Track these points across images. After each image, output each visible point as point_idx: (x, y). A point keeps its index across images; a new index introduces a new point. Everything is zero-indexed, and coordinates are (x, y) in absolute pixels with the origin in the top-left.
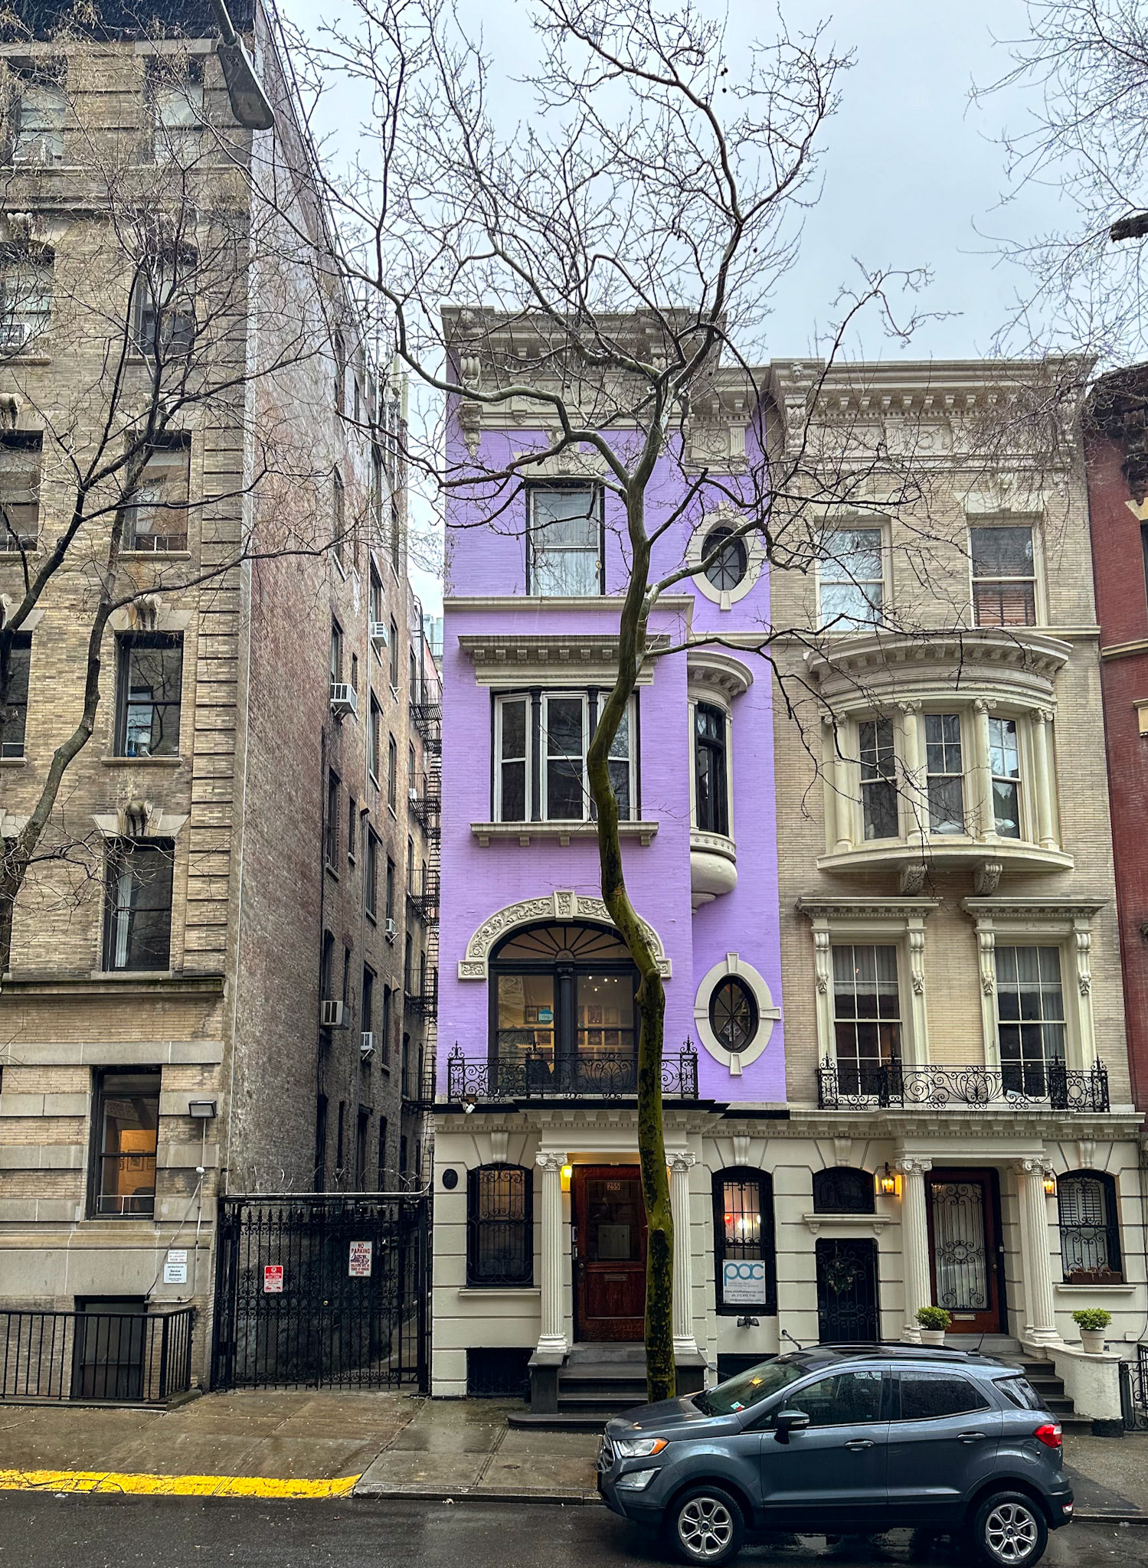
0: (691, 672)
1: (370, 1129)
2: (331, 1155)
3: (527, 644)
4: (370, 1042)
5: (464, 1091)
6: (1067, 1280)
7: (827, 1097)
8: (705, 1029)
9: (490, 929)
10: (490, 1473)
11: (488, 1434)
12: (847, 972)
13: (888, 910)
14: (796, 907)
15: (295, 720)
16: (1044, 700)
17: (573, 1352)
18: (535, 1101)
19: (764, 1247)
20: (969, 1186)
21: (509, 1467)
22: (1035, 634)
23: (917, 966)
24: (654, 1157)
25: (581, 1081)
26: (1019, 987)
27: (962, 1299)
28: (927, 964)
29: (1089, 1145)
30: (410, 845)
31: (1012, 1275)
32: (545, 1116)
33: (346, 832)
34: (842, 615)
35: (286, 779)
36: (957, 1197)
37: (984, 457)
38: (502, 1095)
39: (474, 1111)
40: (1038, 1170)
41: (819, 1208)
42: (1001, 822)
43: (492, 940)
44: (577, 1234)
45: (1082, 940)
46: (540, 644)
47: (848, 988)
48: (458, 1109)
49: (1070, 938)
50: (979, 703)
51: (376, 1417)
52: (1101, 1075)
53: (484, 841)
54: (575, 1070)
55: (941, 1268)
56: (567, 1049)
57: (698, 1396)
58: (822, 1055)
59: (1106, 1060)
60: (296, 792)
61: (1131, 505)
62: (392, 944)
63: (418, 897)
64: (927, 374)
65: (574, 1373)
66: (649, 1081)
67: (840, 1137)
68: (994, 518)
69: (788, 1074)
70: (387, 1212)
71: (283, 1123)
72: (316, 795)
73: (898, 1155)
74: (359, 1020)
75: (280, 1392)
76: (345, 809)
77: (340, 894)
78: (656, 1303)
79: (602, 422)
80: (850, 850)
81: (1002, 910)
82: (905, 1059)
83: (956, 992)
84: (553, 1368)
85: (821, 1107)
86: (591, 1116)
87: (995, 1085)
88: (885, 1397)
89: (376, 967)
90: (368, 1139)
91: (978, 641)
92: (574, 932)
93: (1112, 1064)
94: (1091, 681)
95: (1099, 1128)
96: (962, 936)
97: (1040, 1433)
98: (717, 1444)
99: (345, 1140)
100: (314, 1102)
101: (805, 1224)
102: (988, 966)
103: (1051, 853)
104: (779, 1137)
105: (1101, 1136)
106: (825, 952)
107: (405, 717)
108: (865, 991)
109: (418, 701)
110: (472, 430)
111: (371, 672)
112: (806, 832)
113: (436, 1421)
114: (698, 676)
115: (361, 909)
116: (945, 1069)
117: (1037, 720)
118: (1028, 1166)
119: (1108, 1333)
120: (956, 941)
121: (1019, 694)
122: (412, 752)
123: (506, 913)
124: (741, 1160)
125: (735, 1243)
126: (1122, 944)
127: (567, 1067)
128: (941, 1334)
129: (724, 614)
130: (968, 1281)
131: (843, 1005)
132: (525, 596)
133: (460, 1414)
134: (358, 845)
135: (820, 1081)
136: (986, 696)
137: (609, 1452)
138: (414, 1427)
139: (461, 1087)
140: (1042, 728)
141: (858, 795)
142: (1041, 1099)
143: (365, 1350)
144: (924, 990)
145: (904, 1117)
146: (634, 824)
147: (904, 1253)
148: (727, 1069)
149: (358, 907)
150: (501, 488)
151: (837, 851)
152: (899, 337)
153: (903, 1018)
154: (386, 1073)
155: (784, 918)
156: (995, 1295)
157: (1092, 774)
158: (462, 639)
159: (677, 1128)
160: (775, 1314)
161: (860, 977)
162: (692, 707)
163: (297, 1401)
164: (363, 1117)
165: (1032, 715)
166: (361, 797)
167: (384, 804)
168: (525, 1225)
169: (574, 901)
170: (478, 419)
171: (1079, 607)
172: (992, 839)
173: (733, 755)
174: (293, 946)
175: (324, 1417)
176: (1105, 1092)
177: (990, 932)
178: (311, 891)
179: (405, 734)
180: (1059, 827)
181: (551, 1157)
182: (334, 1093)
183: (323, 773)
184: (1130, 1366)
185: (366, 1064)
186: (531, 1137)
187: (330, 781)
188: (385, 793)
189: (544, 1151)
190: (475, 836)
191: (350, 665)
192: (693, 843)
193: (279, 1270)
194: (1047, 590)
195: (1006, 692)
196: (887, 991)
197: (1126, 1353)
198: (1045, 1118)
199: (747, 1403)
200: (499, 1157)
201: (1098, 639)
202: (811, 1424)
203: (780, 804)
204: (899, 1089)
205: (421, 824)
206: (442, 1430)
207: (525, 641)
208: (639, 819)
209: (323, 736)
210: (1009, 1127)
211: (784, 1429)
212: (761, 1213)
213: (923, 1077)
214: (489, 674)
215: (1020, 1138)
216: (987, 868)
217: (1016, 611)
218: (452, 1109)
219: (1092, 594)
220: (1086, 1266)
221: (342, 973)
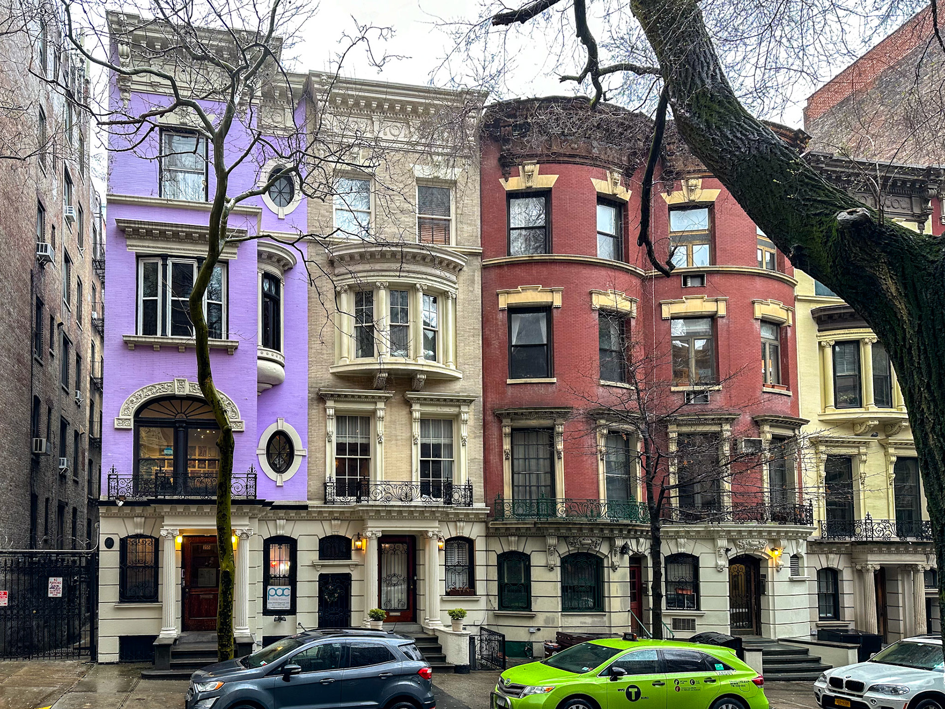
0: (260, 254)
1: (66, 514)
2: (40, 528)
3: (159, 227)
4: (66, 464)
5: (118, 493)
6: (447, 594)
7: (329, 498)
8: (263, 460)
9: (134, 399)
10: (128, 703)
11: (128, 683)
12: (344, 430)
13: (366, 397)
14: (317, 394)
15: (12, 264)
16: (452, 287)
17: (181, 637)
18: (160, 500)
19: (291, 579)
20: (401, 545)
21: (139, 699)
22: (449, 249)
23: (380, 427)
24: (225, 531)
25: (189, 489)
26: (432, 441)
27: (394, 604)
28: (385, 427)
29: (462, 524)
30: (93, 346)
31: (420, 591)
32: (166, 508)
33: (48, 336)
34: (339, 229)
35: (6, 301)
36: (395, 551)
37: (424, 145)
38: (141, 496)
39: (123, 505)
40: (435, 537)
41: (321, 557)
42: (427, 352)
43: (136, 406)
44: (184, 573)
45: (464, 417)
46: (167, 228)
47: (344, 439)
48: (114, 504)
49: (458, 416)
50: (418, 286)
51: (64, 675)
52: (469, 488)
53: (131, 346)
54: (185, 483)
55: (384, 588)
56: (181, 470)
57: (244, 659)
58: (328, 475)
59: (472, 479)
60: (14, 309)
61: (502, 181)
62: (79, 406)
63: (98, 379)
64: (385, 90)
65: (181, 648)
66: (224, 489)
67: (334, 519)
68: (427, 181)
69: (309, 485)
70: (78, 562)
71: (8, 509)
72: (27, 312)
73: (364, 528)
74: (57, 451)
75: (6, 662)
76: (47, 322)
77: (44, 374)
78: (223, 610)
79: (205, 95)
80: (348, 363)
81: (425, 399)
82: (372, 478)
83: (399, 443)
84: (168, 646)
85: (325, 503)
86: (194, 509)
87: (416, 492)
88: (342, 656)
89: (69, 419)
90: (65, 520)
91: (419, 251)
92: (186, 403)
93: (475, 482)
94: (476, 278)
95: (467, 515)
96: (403, 413)
97: (421, 672)
98: (252, 683)
99: (49, 520)
100: (28, 498)
101: (314, 566)
102: (417, 428)
103: (451, 370)
104: (302, 519)
105: (468, 519)
106: (332, 419)
107: (88, 266)
108: (352, 441)
109: (98, 258)
110: (125, 91)
111: (65, 237)
112: (325, 352)
113: (100, 676)
114: (264, 256)
115: (58, 383)
116: (391, 483)
117: (448, 298)
118: (430, 534)
119: (465, 621)
120: (401, 414)
121: (439, 282)
122: (94, 289)
123: (145, 390)
124: (280, 532)
125: (275, 577)
126: (484, 420)
127: (181, 481)
128: (381, 623)
129: (280, 221)
130: (397, 595)
131: (341, 448)
132: (158, 197)
133: (115, 672)
134: (56, 345)
135: (325, 489)
136: (422, 282)
137: (191, 689)
138: (86, 679)
139: (116, 491)
140: (450, 301)
141: (353, 332)
142: (439, 499)
143: (65, 638)
144: (383, 441)
145: (368, 508)
146: (225, 341)
147: (365, 581)
148: (274, 483)
149: (57, 383)
150: (138, 129)
151: (341, 363)
152: (376, 67)
153: (372, 456)
154: (76, 482)
155: (311, 400)
156: (411, 602)
157: (474, 329)
158: (118, 221)
159: (243, 515)
160: (295, 614)
161: (350, 433)
162: (260, 275)
163: (17, 667)
164: (62, 507)
165: (445, 294)
166: (58, 315)
167: (74, 319)
168: (155, 568)
169: (187, 384)
170: (130, 84)
171: (472, 236)
172: (421, 361)
173: (285, 305)
174: (12, 404)
175: (33, 675)
176: (471, 497)
177: (418, 411)
178: (24, 371)
179: (88, 276)
180: (456, 357)
181: (170, 531)
182: (42, 493)
183: (32, 298)
184: (476, 637)
185: (63, 477)
186: (158, 520)
187: (37, 304)
188: (75, 313)
189: (165, 528)
190: (126, 343)
191: (50, 232)
192: (259, 354)
193: (5, 594)
194: (456, 225)
195: (432, 280)
196: (364, 441)
197: (474, 631)
198: (440, 509)
199: (269, 661)
200: (139, 531)
201: (482, 255)
202: (302, 671)
203: (310, 336)
204: (367, 494)
205: (100, 334)
206: (103, 680)
207: (157, 225)
208: (227, 338)
209: (32, 276)
210: (423, 514)
211: (287, 674)
212: (290, 561)
213: (379, 487)
214: (135, 244)
215: (427, 519)
216: (418, 376)
217: (439, 236)
218: (110, 503)
219: (479, 230)
220: (458, 587)
221: (46, 422)
